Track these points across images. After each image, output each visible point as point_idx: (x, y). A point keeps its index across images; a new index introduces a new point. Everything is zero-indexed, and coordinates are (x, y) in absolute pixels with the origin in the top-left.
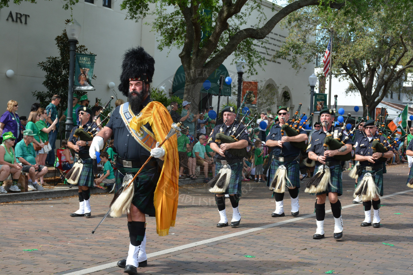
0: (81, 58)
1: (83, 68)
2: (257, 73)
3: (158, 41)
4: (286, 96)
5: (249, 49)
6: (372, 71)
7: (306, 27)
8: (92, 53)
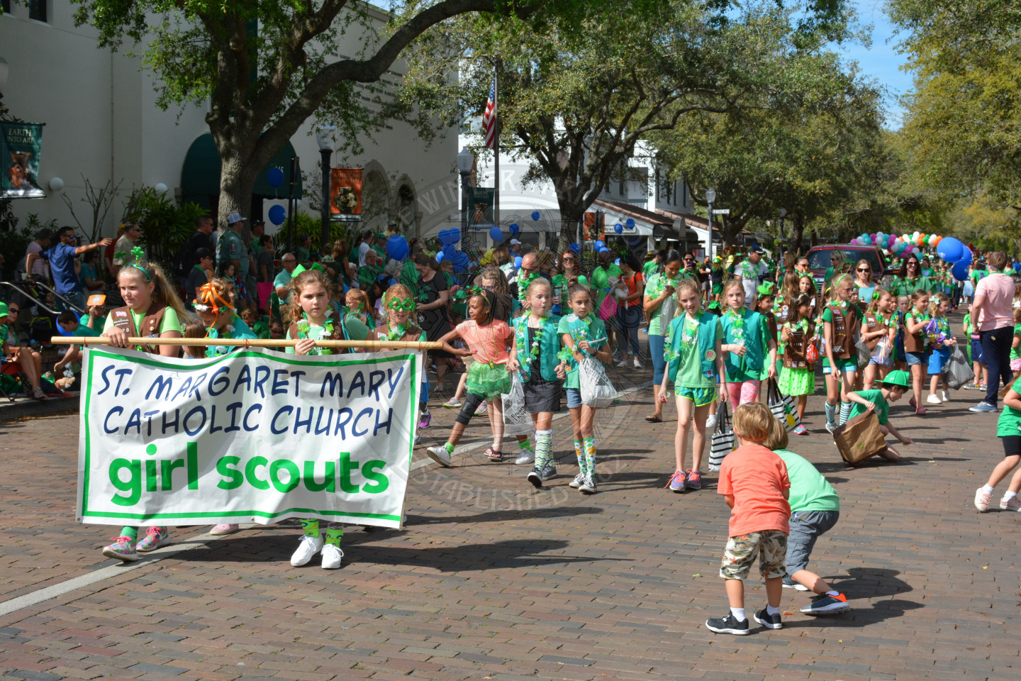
0: (12, 131)
1: (18, 152)
2: (362, 151)
3: (157, 90)
4: (406, 194)
5: (346, 103)
6: (576, 137)
7: (443, 52)
8: (17, 118)
